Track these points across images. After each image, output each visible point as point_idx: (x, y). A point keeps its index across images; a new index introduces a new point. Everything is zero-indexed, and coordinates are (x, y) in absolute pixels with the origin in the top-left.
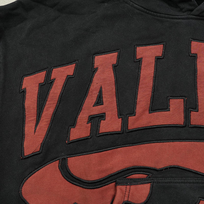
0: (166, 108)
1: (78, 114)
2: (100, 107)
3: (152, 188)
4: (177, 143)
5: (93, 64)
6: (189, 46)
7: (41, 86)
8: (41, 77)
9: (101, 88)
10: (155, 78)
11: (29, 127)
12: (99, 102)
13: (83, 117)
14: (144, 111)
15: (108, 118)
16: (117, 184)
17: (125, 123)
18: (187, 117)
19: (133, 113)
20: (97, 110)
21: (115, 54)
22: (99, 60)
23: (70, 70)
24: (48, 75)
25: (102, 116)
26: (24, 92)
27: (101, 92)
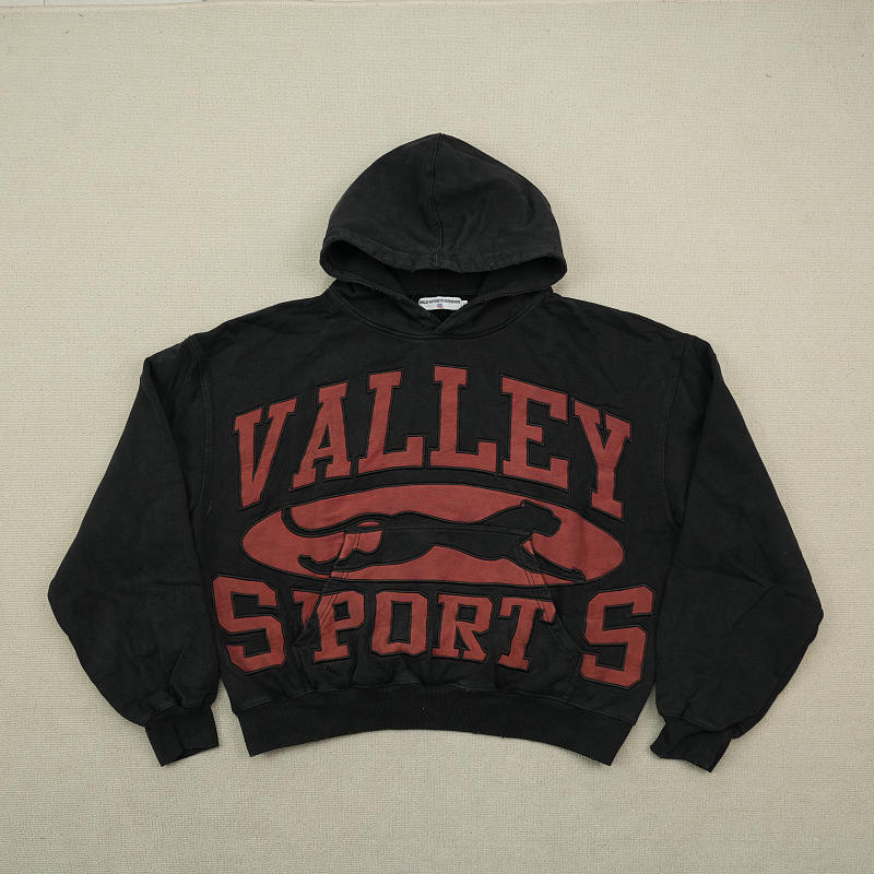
0: (402, 448)
1: (301, 458)
2: (327, 449)
3: (383, 536)
4: (412, 486)
5: (317, 397)
6: (432, 372)
7: (257, 426)
8: (256, 415)
9: (327, 427)
10: (391, 410)
11: (246, 475)
12: (325, 443)
13: (307, 461)
14: (377, 453)
15: (335, 460)
16: (346, 532)
17: (355, 466)
18: (426, 457)
19: (364, 455)
20: (323, 453)
21: (344, 385)
22: (324, 394)
23: (290, 406)
24: (265, 413)
25: (329, 460)
26: (237, 434)
27: (327, 431)
